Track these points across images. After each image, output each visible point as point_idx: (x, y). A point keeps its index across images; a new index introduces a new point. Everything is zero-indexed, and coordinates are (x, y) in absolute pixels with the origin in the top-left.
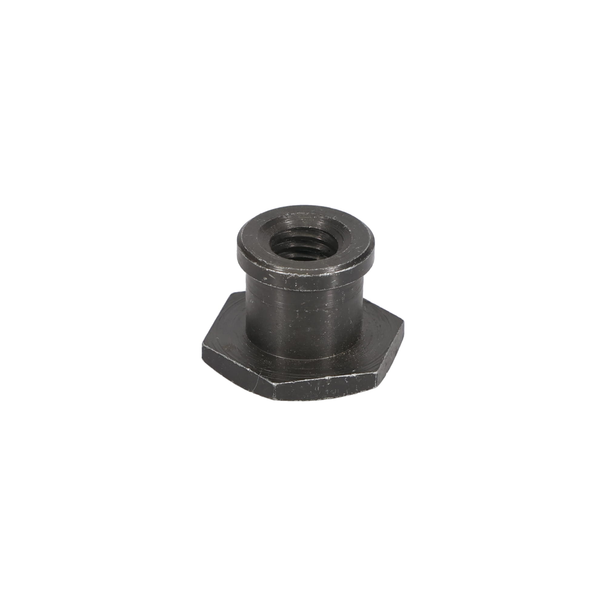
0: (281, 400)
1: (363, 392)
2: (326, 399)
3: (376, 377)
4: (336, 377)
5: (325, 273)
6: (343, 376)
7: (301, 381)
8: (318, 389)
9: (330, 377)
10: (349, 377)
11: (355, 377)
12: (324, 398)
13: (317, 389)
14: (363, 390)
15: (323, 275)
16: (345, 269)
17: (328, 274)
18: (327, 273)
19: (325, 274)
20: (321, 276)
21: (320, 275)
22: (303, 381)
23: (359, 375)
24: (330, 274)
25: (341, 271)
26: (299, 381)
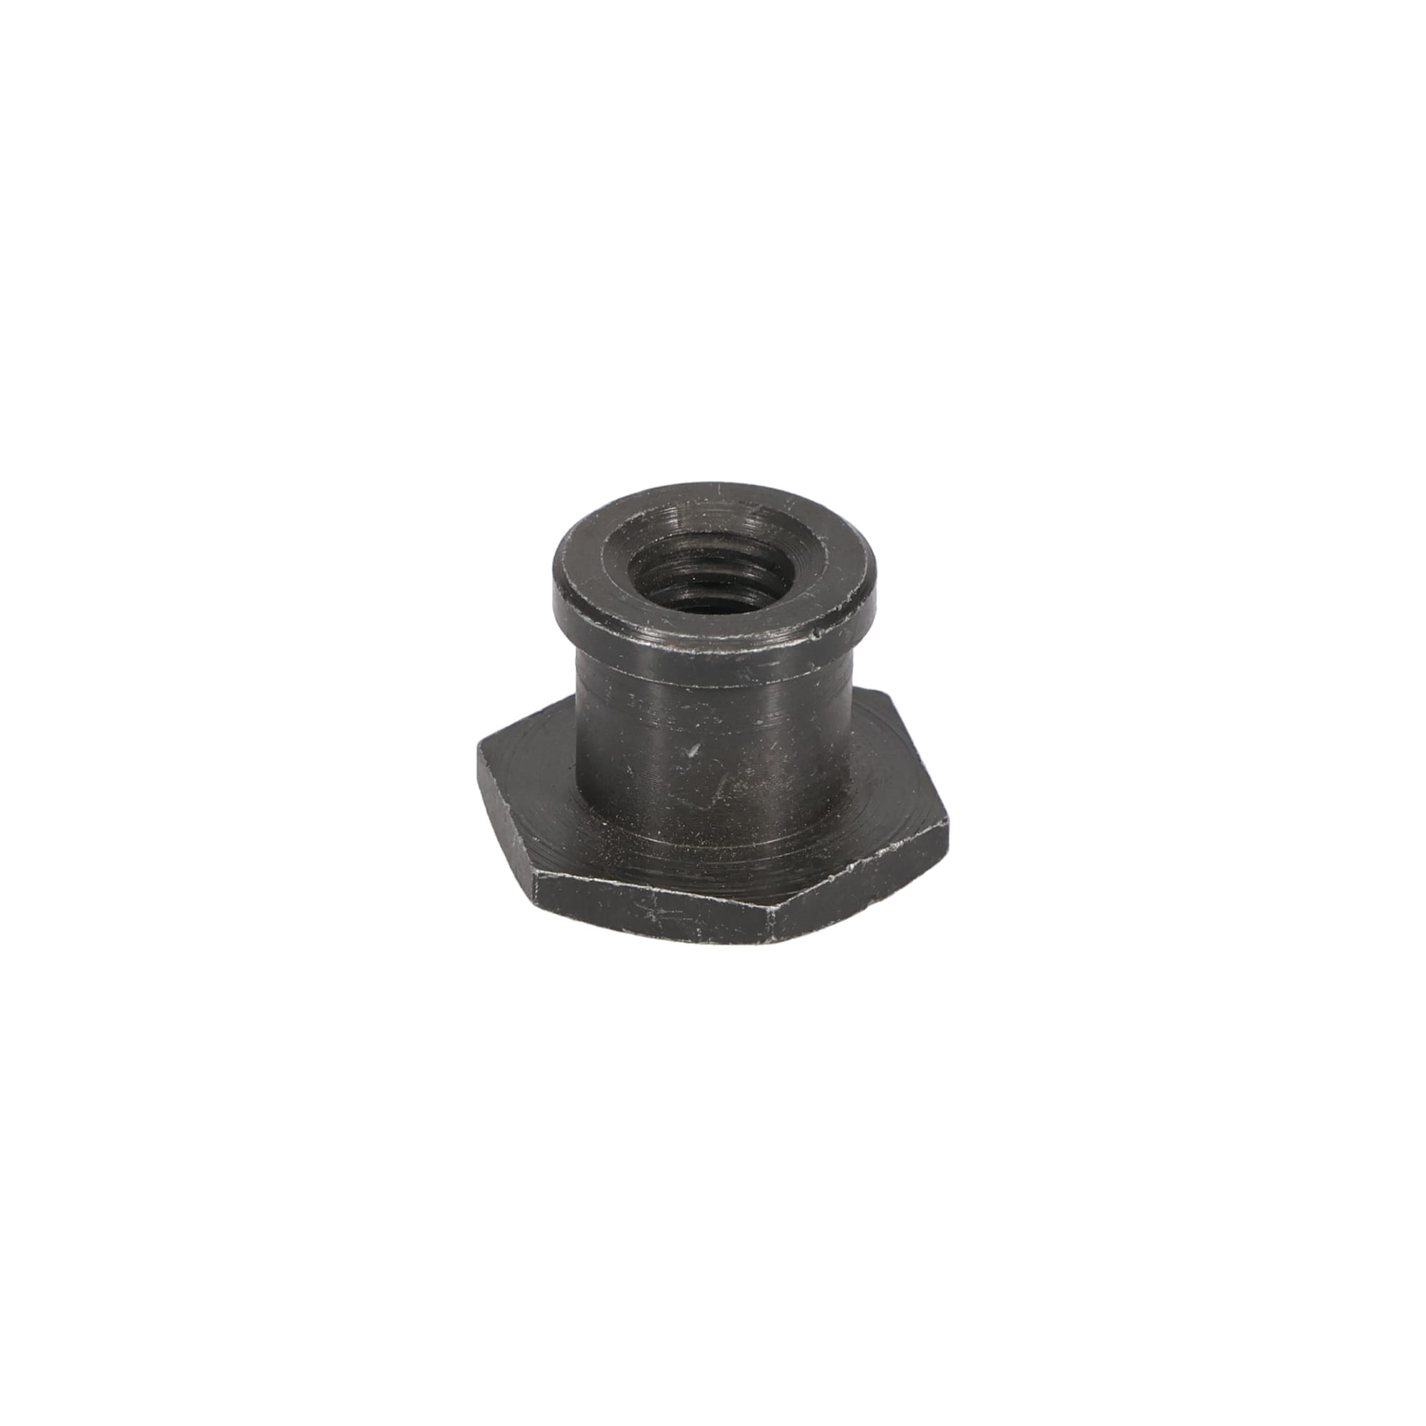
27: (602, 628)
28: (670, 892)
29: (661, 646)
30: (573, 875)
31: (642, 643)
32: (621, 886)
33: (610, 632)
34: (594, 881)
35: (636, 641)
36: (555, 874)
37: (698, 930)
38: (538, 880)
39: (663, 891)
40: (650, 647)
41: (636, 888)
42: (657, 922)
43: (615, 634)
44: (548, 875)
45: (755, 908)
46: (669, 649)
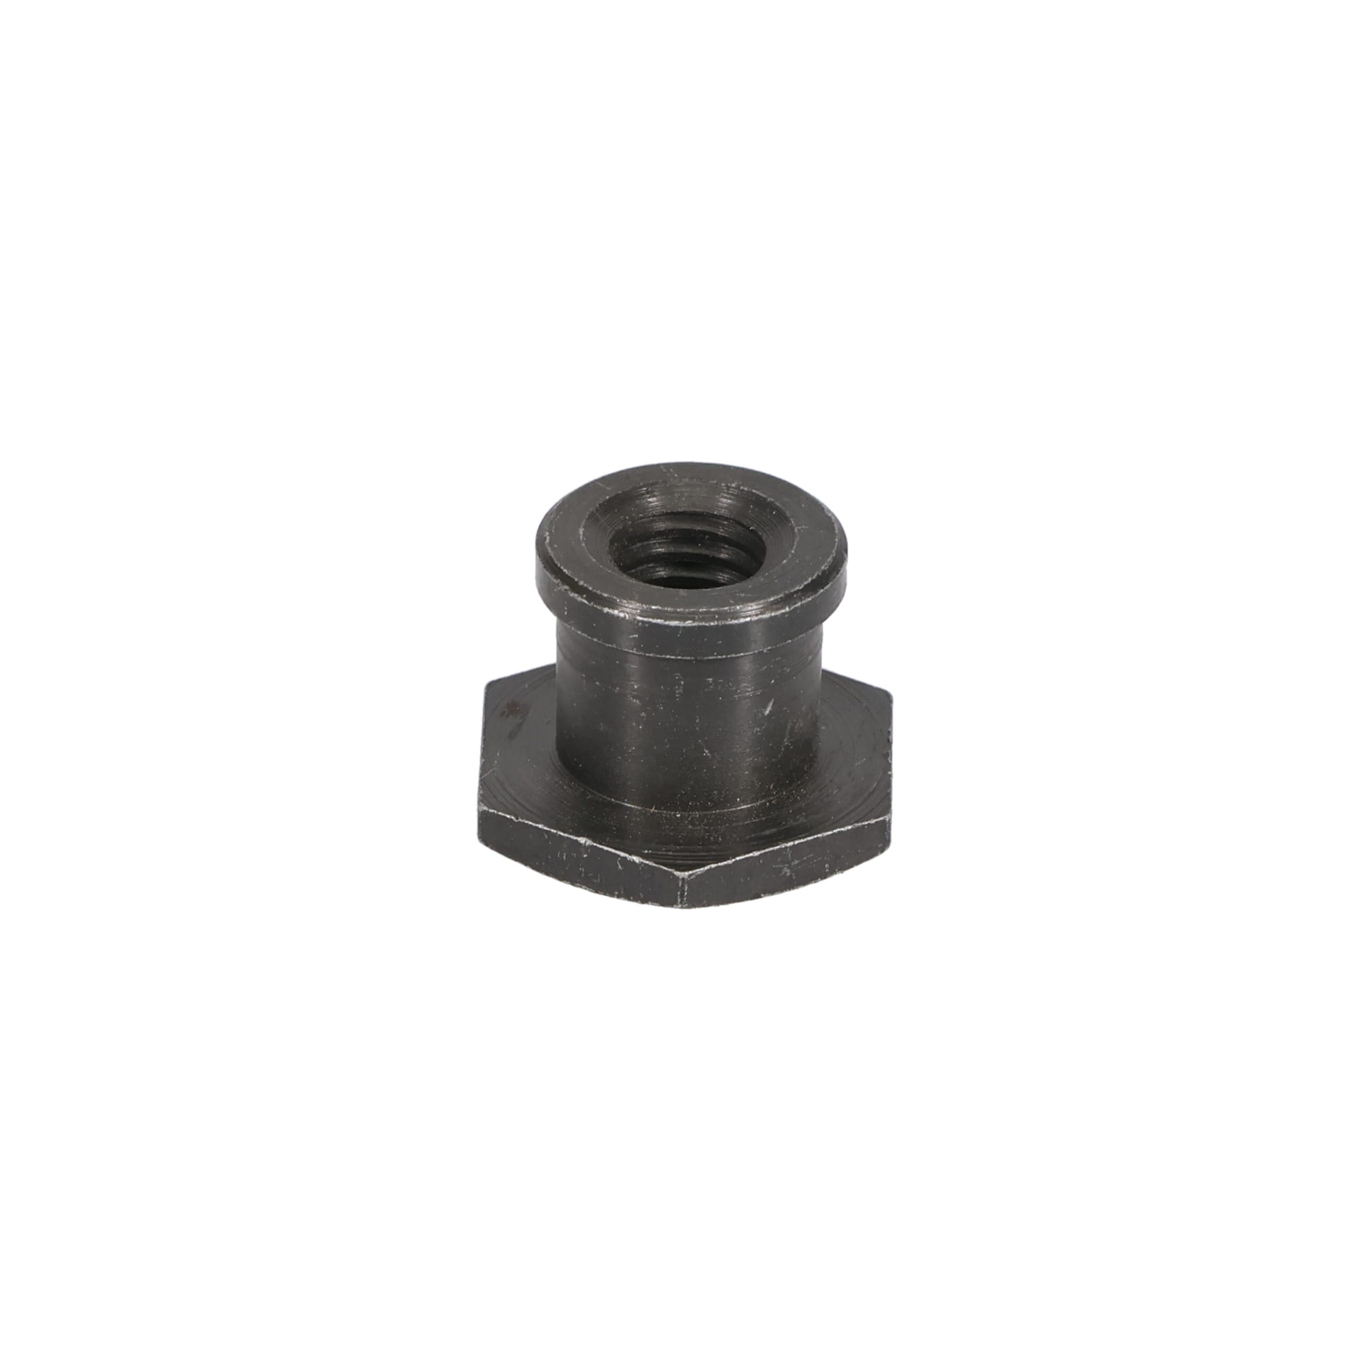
0: (492, 848)
1: (653, 906)
2: (581, 887)
3: (680, 884)
4: (601, 847)
5: (617, 609)
6: (613, 851)
7: (530, 823)
8: (564, 857)
9: (589, 842)
10: (626, 858)
11: (636, 863)
12: (577, 883)
13: (562, 855)
14: (655, 902)
15: (611, 611)
16: (663, 621)
17: (622, 615)
18: (621, 612)
19: (616, 612)
20: (608, 613)
21: (606, 610)
22: (533, 824)
23: (646, 864)
24: (625, 616)
25: (651, 620)
26: (526, 822)
27: (696, 624)
28: (802, 841)
29: (760, 616)
30: (717, 863)
31: (742, 620)
32: (761, 854)
33: (707, 624)
34: (736, 861)
35: (736, 622)
36: (702, 869)
37: (826, 866)
38: (688, 882)
39: (797, 842)
40: (751, 621)
41: (773, 851)
42: (791, 875)
43: (712, 624)
44: (696, 873)
45: (876, 822)
46: (766, 616)
